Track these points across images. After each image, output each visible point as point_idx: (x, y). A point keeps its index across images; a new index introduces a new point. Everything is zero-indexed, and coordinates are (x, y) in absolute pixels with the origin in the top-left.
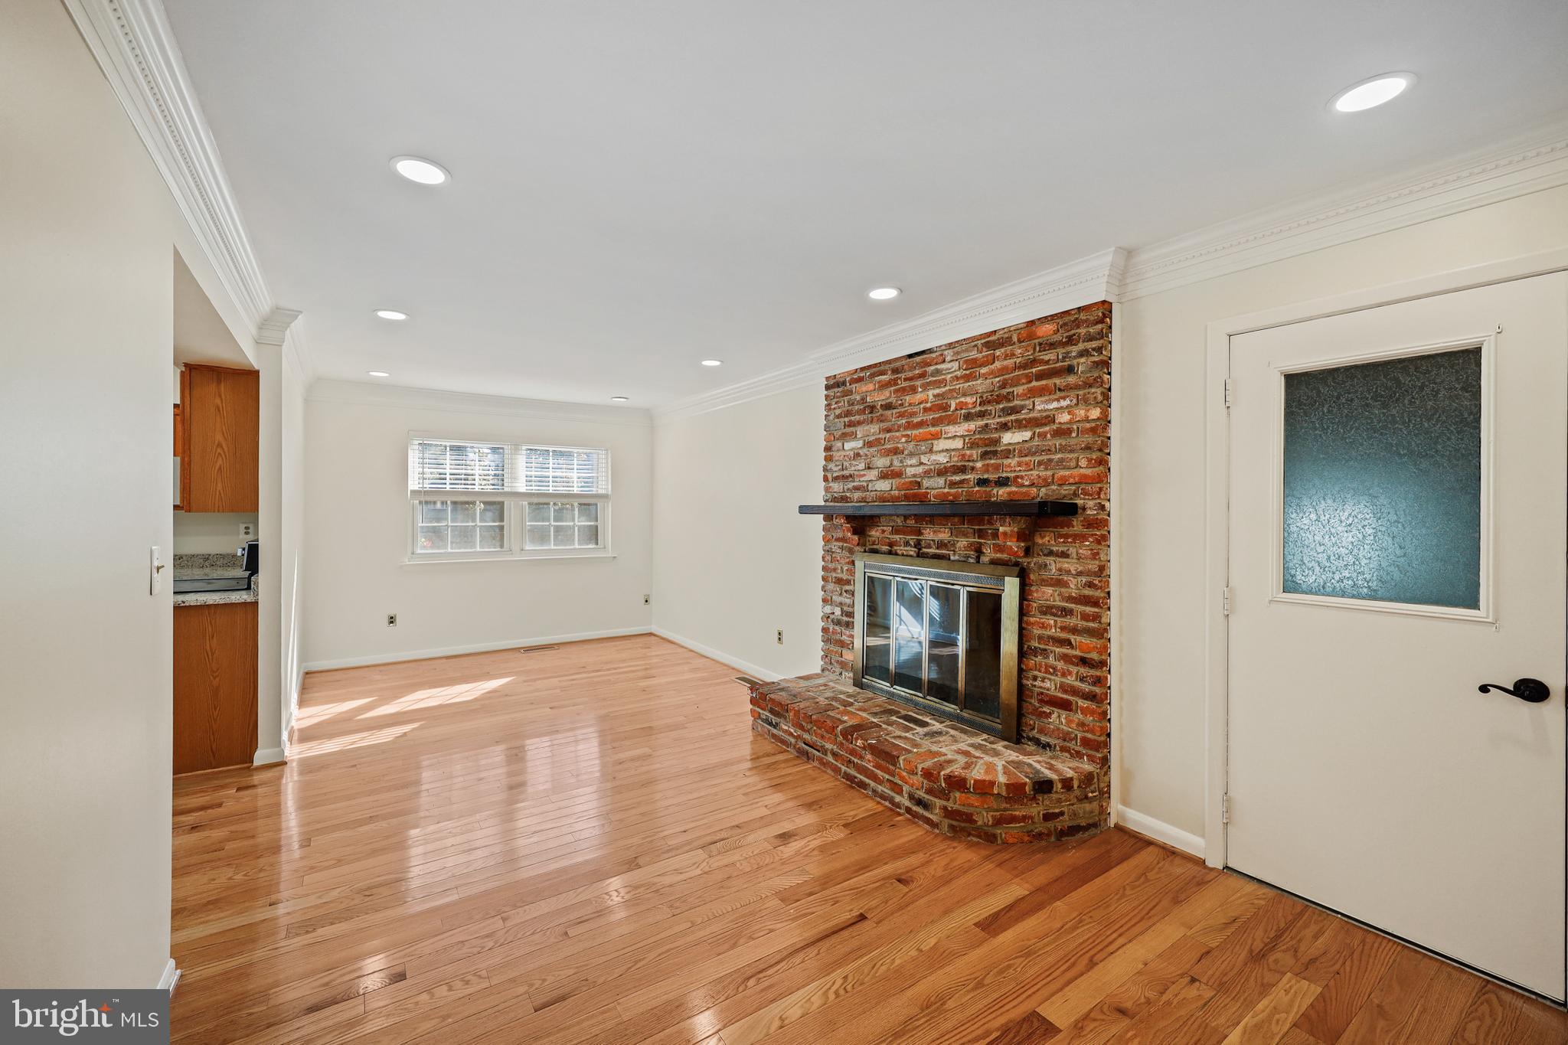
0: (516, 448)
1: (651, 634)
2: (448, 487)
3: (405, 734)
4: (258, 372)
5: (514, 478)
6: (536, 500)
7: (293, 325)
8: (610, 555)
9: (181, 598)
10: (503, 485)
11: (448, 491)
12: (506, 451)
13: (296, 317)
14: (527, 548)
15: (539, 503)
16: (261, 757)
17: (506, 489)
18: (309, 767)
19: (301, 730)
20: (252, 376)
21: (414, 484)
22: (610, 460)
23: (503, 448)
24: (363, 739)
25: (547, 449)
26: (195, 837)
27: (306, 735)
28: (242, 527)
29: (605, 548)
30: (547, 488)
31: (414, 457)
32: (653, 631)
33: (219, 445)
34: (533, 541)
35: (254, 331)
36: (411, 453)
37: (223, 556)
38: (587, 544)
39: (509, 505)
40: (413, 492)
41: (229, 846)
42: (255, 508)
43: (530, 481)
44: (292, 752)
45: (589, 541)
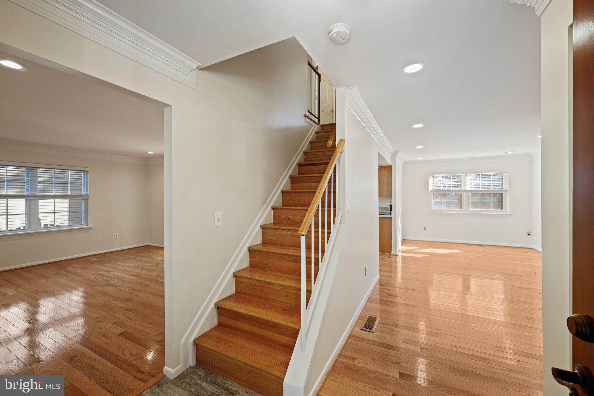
0: (466, 175)
1: (531, 249)
2: (442, 189)
3: (425, 256)
4: (391, 166)
5: (465, 185)
6: (474, 193)
7: (398, 154)
8: (508, 214)
9: (380, 215)
10: (461, 188)
11: (442, 191)
12: (462, 176)
13: (398, 152)
14: (471, 209)
15: (475, 194)
16: (393, 252)
17: (462, 189)
18: (403, 257)
19: (401, 250)
20: (390, 167)
21: (431, 189)
22: (508, 176)
23: (461, 176)
24: (414, 255)
25: (479, 174)
26: (381, 262)
27: (403, 252)
28: (389, 201)
29: (506, 211)
30: (479, 188)
31: (431, 180)
32: (532, 247)
33: (385, 183)
34: (474, 207)
35: (390, 157)
36: (430, 179)
37: (386, 208)
38: (497, 209)
39: (464, 194)
40: (431, 191)
41: (387, 265)
42: (391, 197)
43: (471, 186)
44: (400, 254)
45: (498, 208)
